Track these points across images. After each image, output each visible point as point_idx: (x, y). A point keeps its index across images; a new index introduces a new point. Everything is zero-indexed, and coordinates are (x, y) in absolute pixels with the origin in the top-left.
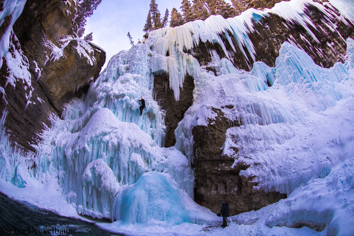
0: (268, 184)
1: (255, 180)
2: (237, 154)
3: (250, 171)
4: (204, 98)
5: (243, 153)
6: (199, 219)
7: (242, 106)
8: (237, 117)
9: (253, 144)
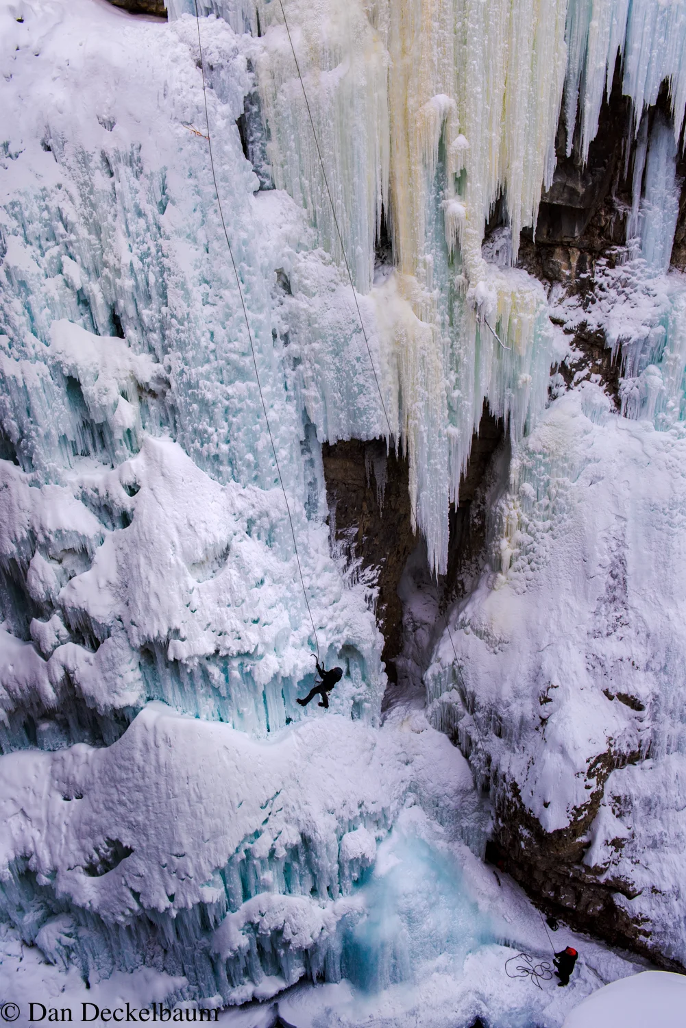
0: (670, 945)
1: (647, 927)
2: (618, 853)
3: (639, 906)
4: (542, 574)
5: (632, 850)
6: (514, 942)
7: (671, 705)
8: (644, 742)
9: (661, 819)
